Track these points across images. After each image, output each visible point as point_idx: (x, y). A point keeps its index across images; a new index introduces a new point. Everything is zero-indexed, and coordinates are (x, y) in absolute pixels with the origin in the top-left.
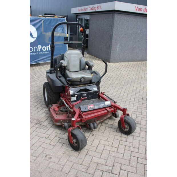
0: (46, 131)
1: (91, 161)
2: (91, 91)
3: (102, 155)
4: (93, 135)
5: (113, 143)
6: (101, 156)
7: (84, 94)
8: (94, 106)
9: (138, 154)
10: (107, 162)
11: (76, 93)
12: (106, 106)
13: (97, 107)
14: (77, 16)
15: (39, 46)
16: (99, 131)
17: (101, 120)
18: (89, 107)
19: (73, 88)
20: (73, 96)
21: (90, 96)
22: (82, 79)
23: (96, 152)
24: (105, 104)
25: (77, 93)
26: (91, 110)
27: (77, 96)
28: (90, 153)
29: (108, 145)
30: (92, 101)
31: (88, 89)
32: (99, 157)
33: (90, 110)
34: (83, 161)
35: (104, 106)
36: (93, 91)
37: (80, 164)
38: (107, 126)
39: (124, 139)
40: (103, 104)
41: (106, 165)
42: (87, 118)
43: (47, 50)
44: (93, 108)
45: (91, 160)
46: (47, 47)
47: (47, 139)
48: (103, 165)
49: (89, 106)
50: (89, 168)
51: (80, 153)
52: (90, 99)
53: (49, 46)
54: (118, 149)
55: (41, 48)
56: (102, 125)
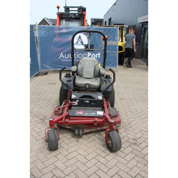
0: (42, 127)
1: (53, 163)
2: (95, 99)
3: (69, 161)
4: (77, 142)
5: (88, 155)
6: (66, 162)
7: (86, 100)
8: (84, 113)
9: (105, 174)
10: (66, 170)
11: (77, 98)
12: (97, 116)
13: (86, 114)
14: (143, 25)
15: (88, 53)
16: (87, 140)
17: (93, 129)
18: (78, 113)
19: (77, 93)
20: (75, 100)
21: (93, 104)
22: (87, 85)
23: (64, 157)
24: (96, 113)
25: (79, 98)
26: (79, 115)
27: (78, 101)
28: (59, 156)
29: (82, 155)
30: (93, 108)
31: (92, 96)
32: (63, 162)
33: (77, 115)
34: (47, 160)
35: (94, 116)
36: (96, 99)
37: (42, 162)
38: (99, 137)
39: (104, 155)
40: (94, 113)
41: (63, 172)
42: (70, 122)
43: (96, 57)
44: (82, 115)
45: (55, 162)
46: (97, 55)
47: (37, 133)
48: (60, 170)
49: (78, 111)
50: (46, 168)
51: (51, 153)
52: (93, 107)
53: (98, 54)
54: (87, 162)
55: (90, 55)
56: (95, 135)
